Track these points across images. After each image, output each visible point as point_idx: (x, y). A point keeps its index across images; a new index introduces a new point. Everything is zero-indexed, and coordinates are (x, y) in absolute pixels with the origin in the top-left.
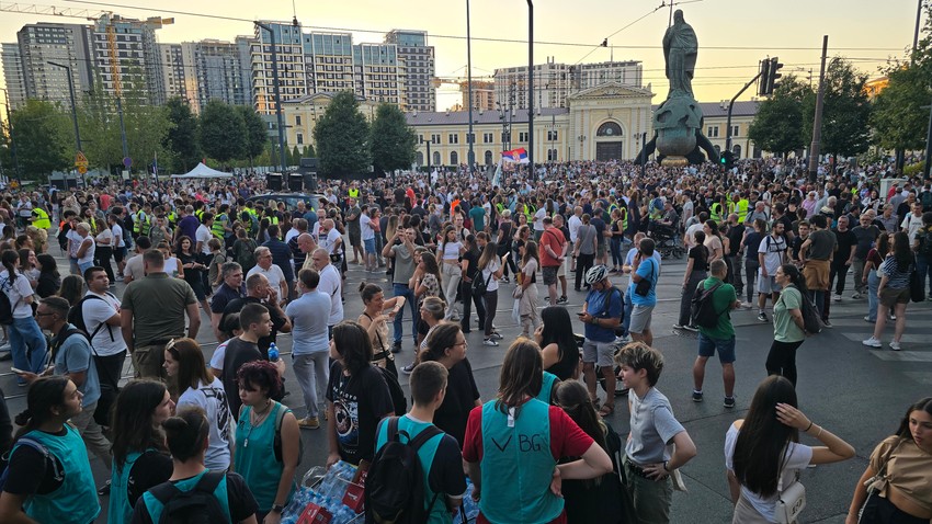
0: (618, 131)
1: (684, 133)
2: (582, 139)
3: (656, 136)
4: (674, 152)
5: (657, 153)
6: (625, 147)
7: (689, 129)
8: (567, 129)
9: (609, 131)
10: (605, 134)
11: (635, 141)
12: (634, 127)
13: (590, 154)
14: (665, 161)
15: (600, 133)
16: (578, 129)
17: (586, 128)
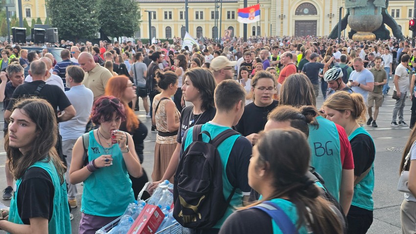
0: (313, 11)
1: (371, 12)
2: (282, 17)
3: (348, 14)
4: (364, 28)
5: (348, 29)
6: (320, 25)
7: (376, 8)
8: (269, 9)
9: (306, 11)
10: (303, 13)
11: (328, 20)
12: (328, 8)
13: (289, 31)
14: (355, 36)
15: (298, 13)
16: (279, 8)
17: (286, 8)
